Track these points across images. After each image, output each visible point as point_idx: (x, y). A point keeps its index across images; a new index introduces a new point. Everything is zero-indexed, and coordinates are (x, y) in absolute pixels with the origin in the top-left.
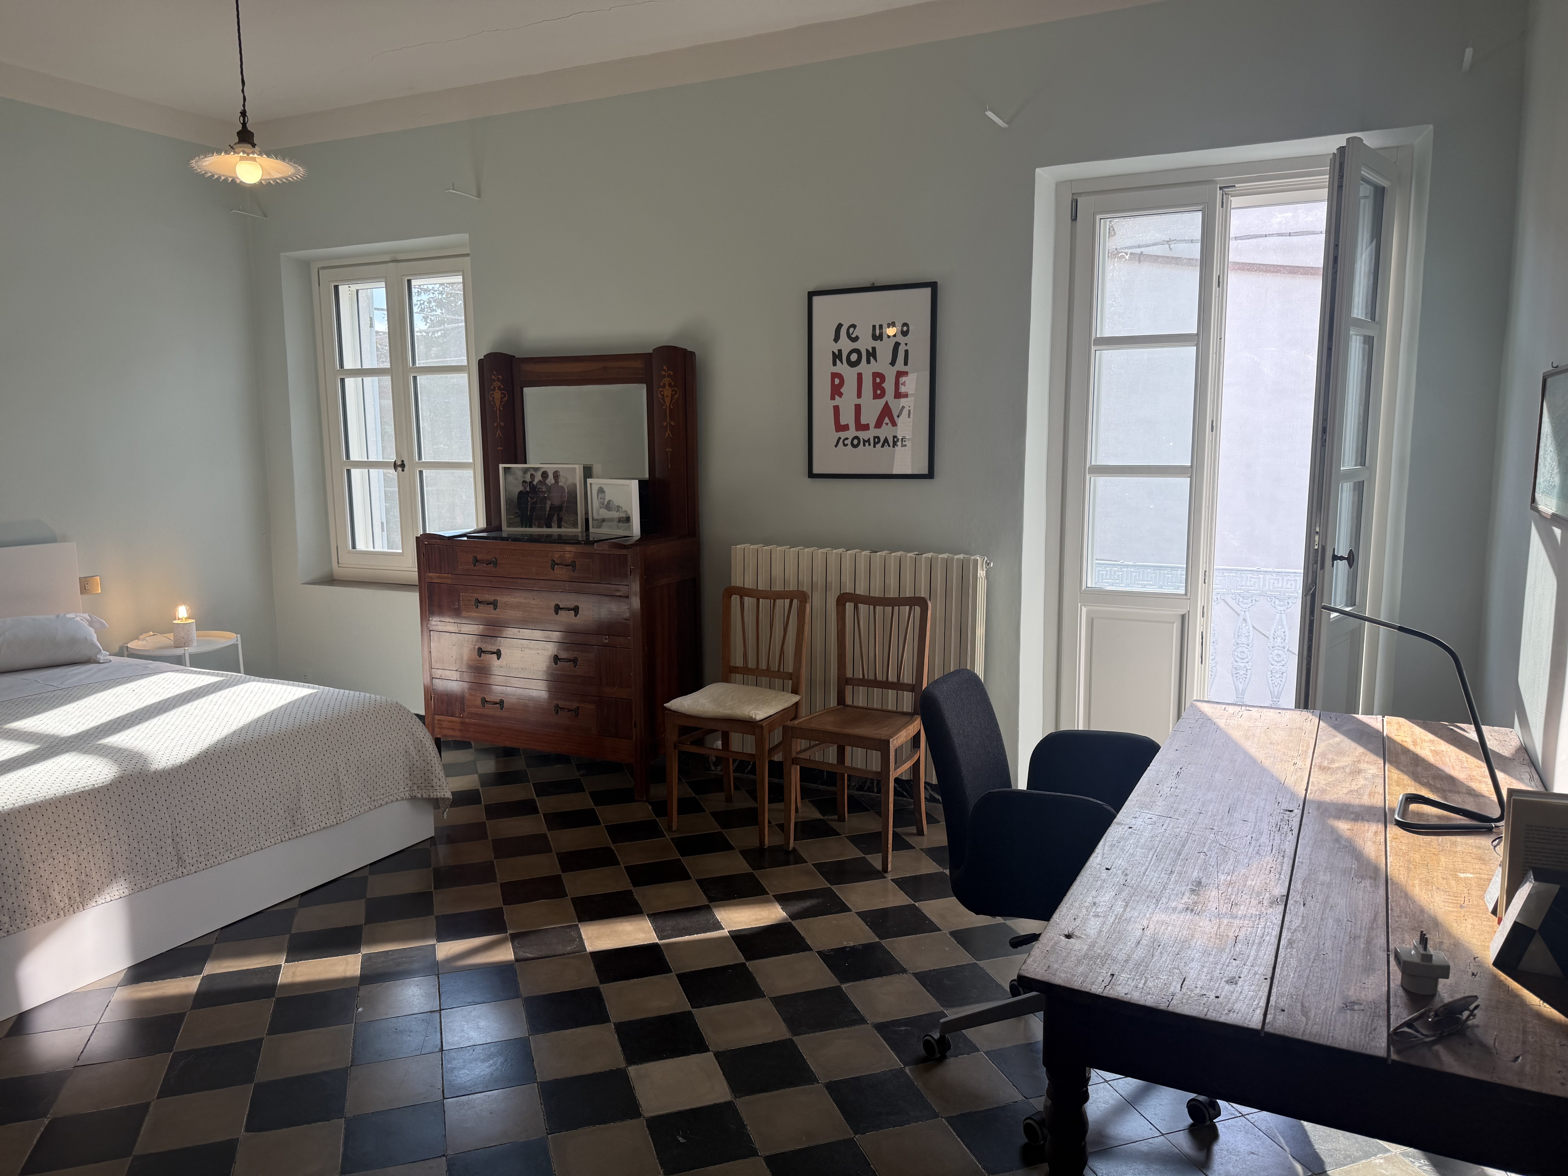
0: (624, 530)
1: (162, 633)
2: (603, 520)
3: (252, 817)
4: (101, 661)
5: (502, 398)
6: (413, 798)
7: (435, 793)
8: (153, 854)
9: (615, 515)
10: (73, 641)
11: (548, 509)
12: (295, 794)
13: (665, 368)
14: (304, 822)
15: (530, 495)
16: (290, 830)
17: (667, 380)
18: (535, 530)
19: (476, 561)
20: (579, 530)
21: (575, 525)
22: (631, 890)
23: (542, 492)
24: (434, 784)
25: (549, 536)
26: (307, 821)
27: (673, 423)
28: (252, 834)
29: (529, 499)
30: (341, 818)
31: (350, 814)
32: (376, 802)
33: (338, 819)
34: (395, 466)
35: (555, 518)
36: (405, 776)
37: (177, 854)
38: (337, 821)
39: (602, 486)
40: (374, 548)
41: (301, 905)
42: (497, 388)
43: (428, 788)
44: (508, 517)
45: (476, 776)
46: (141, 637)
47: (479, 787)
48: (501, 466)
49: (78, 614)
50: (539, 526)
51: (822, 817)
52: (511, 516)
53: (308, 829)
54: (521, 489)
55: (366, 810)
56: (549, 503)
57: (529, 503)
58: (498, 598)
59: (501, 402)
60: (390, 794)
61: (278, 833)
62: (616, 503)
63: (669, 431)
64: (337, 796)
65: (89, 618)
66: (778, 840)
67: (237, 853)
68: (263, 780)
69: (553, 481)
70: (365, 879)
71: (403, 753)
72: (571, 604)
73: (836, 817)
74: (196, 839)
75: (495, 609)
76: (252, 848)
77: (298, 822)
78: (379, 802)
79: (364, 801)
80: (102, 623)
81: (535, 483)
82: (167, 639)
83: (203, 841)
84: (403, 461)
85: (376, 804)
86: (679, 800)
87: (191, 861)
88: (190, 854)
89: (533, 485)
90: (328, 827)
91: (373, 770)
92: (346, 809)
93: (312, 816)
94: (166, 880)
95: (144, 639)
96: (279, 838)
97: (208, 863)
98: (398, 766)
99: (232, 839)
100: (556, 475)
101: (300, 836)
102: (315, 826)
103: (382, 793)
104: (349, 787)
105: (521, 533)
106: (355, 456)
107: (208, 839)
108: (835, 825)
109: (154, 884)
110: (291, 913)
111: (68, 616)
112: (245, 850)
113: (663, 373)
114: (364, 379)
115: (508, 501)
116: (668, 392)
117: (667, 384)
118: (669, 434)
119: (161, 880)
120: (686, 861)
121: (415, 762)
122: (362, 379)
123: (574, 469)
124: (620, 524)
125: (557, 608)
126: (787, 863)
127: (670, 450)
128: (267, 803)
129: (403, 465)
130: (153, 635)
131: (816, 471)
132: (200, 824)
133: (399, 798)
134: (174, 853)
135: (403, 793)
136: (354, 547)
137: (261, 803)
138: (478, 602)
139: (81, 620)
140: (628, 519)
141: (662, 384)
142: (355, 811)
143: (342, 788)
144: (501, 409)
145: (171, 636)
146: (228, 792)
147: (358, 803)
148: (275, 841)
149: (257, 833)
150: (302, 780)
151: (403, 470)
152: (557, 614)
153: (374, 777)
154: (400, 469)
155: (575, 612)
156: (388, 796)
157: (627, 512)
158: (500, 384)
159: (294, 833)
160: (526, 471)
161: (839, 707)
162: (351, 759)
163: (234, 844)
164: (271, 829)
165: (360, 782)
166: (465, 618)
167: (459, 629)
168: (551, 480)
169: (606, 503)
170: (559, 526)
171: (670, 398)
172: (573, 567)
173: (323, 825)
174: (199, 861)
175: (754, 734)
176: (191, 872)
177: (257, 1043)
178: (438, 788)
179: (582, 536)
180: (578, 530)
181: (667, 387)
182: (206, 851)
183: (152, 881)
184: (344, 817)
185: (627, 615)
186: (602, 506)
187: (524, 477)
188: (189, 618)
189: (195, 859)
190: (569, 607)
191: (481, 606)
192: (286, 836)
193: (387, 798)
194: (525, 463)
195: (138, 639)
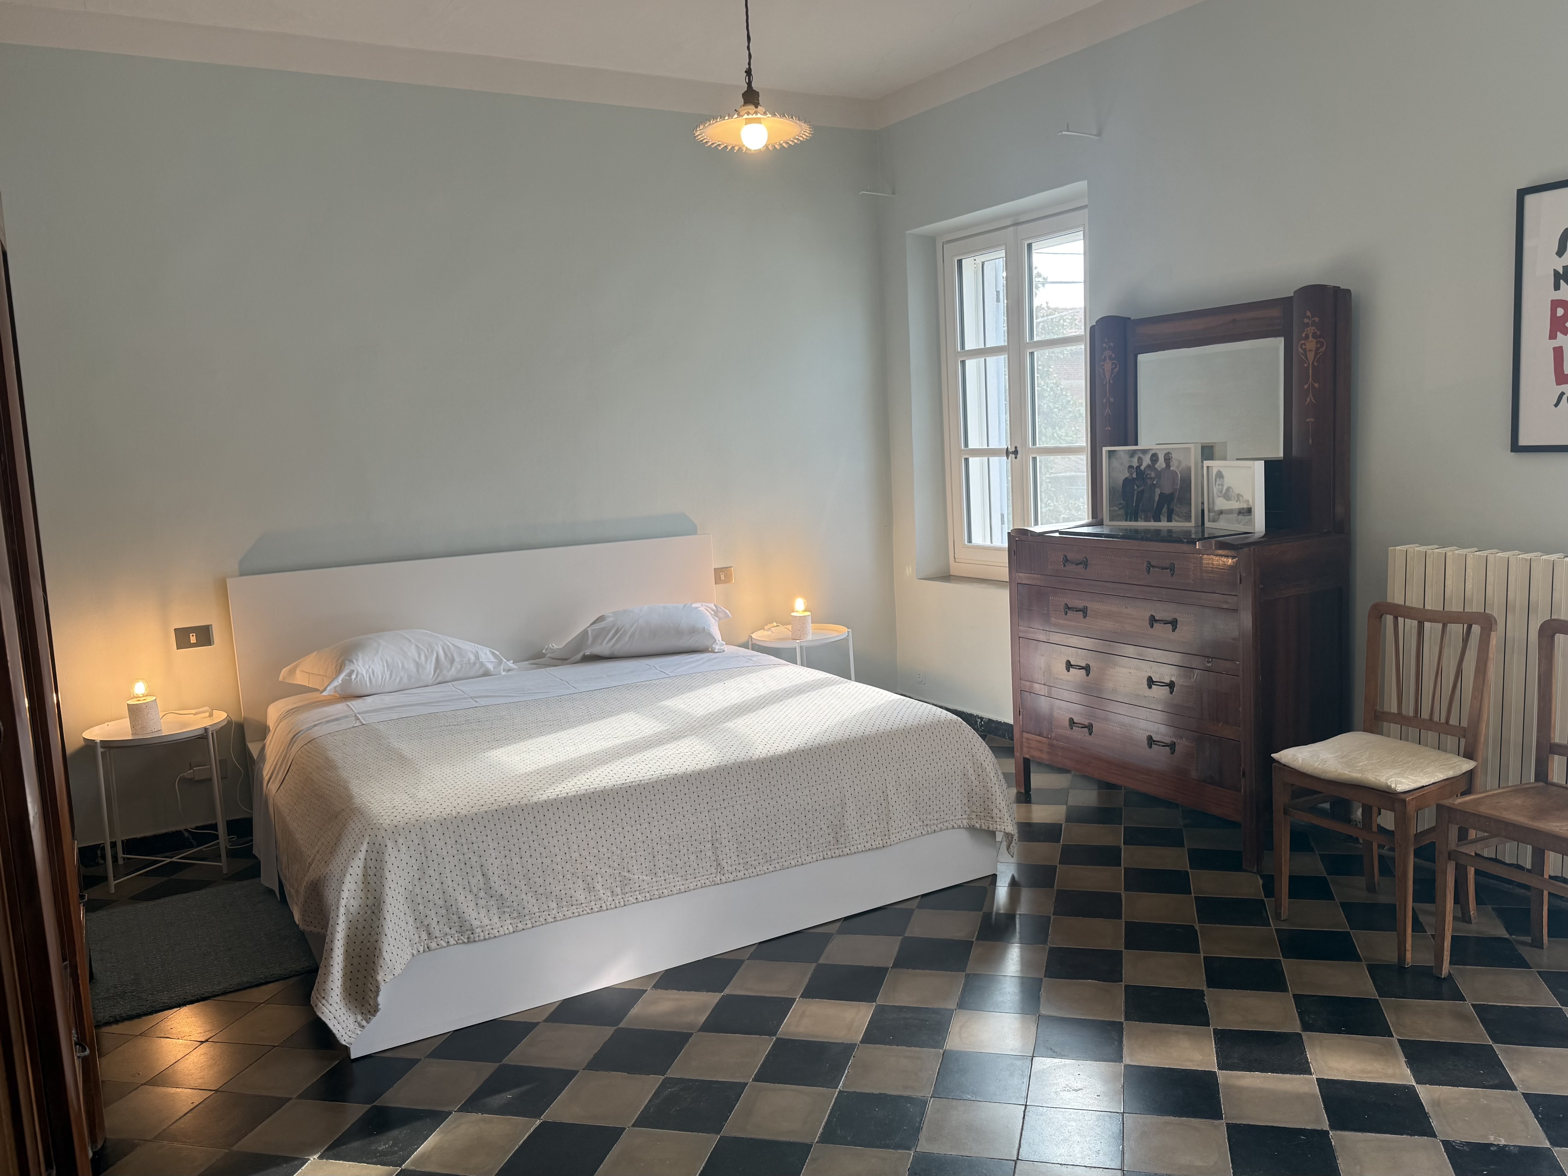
0: (1244, 525)
1: (784, 624)
2: (1221, 512)
3: (793, 829)
4: (716, 651)
5: (1113, 369)
6: (971, 829)
7: (995, 825)
8: (693, 857)
9: (1235, 505)
10: (693, 631)
11: (1157, 499)
12: (839, 809)
13: (1308, 314)
14: (847, 841)
15: (1137, 482)
16: (833, 847)
17: (1311, 330)
18: (1141, 524)
19: (1066, 560)
20: (1193, 524)
21: (1188, 518)
22: (1203, 991)
23: (1151, 478)
24: (994, 815)
25: (1158, 532)
26: (851, 840)
27: (1316, 385)
28: (793, 848)
29: (1136, 487)
30: (888, 841)
31: (898, 838)
32: (928, 827)
33: (885, 842)
34: (1008, 453)
35: (1165, 510)
36: (963, 802)
37: (717, 859)
38: (883, 844)
39: (1221, 470)
40: (991, 543)
41: (841, 932)
42: (1107, 357)
43: (988, 819)
44: (1112, 509)
45: (1064, 807)
46: (766, 627)
47: (1063, 822)
48: (1105, 449)
49: (704, 604)
50: (1146, 520)
51: (1507, 936)
52: (1115, 508)
53: (852, 848)
54: (1127, 475)
55: (918, 835)
56: (1158, 491)
57: (1135, 493)
58: (1089, 605)
59: (1112, 373)
60: (945, 820)
61: (821, 849)
62: (1237, 492)
63: (1311, 395)
64: (884, 816)
65: (714, 608)
66: (1426, 959)
67: (777, 865)
68: (806, 792)
69: (1164, 466)
70: (910, 912)
71: (961, 775)
72: (1168, 616)
73: (1528, 939)
74: (735, 845)
75: (1085, 617)
76: (793, 862)
77: (842, 840)
78: (932, 827)
79: (916, 825)
80: (726, 613)
81: (1142, 468)
82: (784, 631)
83: (742, 849)
84: (1016, 448)
85: (929, 829)
86: (1291, 878)
87: (730, 869)
88: (729, 861)
89: (1140, 470)
90: (873, 849)
91: (926, 792)
92: (894, 831)
93: (857, 835)
94: (704, 885)
95: (770, 629)
96: (821, 854)
97: (746, 872)
98: (955, 790)
99: (772, 850)
100: (1168, 458)
101: (843, 855)
102: (859, 847)
103: (935, 817)
104: (898, 807)
105: (1125, 527)
106: (973, 444)
107: (748, 848)
108: (1526, 952)
109: (692, 888)
110: (827, 938)
111: (694, 605)
112: (785, 864)
113: (1306, 320)
114: (988, 359)
115: (1112, 491)
116: (1311, 344)
117: (1310, 335)
118: (1310, 399)
119: (699, 885)
120: (1288, 966)
121: (974, 788)
122: (985, 360)
123: (1189, 449)
124: (1240, 517)
125: (1153, 620)
126: (1438, 996)
127: (1312, 420)
128: (810, 816)
129: (1016, 452)
130: (777, 626)
131: (1523, 441)
132: (740, 831)
133: (956, 826)
134: (713, 858)
135: (960, 821)
136: (970, 541)
137: (803, 815)
138: (1068, 608)
139: (706, 609)
140: (1249, 511)
141: (1303, 335)
142: (904, 835)
143: (891, 808)
144: (1111, 382)
145: (790, 627)
146: (770, 801)
147: (908, 826)
148: (817, 857)
149: (798, 847)
150: (848, 795)
151: (1016, 458)
152: (1152, 627)
153: (926, 800)
154: (1012, 456)
155: (1173, 626)
156: (943, 822)
157: (1248, 501)
158: (1111, 352)
159: (837, 851)
160: (1133, 453)
161: (1537, 784)
162: (902, 777)
163: (774, 856)
164: (813, 844)
165: (912, 804)
166: (1055, 625)
167: (1048, 638)
168: (1161, 464)
169: (1224, 491)
170: (1170, 520)
171: (1313, 353)
172: (1171, 570)
173: (868, 846)
174: (738, 869)
175: (1393, 810)
176: (729, 880)
177: (738, 1088)
178: (998, 820)
179: (1196, 533)
180: (1191, 525)
181: (1311, 338)
182: (745, 860)
183: (691, 885)
184: (892, 840)
185: (1236, 634)
186: (1220, 495)
187: (1131, 462)
188: (805, 611)
189: (734, 867)
190: (1165, 619)
191: (1070, 613)
192: (829, 853)
193: (942, 824)
194: (1136, 444)
195: (763, 629)
